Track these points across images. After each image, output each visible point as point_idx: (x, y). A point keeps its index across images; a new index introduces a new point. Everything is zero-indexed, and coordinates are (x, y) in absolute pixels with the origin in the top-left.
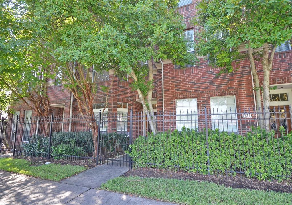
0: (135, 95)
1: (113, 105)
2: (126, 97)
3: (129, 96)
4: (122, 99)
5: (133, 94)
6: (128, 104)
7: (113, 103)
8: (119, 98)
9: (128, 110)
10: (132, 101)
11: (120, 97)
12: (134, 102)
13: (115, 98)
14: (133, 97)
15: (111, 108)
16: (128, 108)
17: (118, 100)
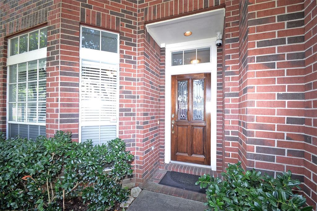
0: (142, 10)
1: (63, 31)
2: (112, 13)
3: (123, 11)
4: (99, 15)
5: (136, 6)
6: (121, 38)
7: (62, 25)
8: (88, 11)
9: (121, 56)
10: (135, 28)
11: (90, 7)
12: (139, 32)
13: (70, 7)
14: (135, 15)
15: (55, 42)
16: (121, 52)
17: (83, 17)
